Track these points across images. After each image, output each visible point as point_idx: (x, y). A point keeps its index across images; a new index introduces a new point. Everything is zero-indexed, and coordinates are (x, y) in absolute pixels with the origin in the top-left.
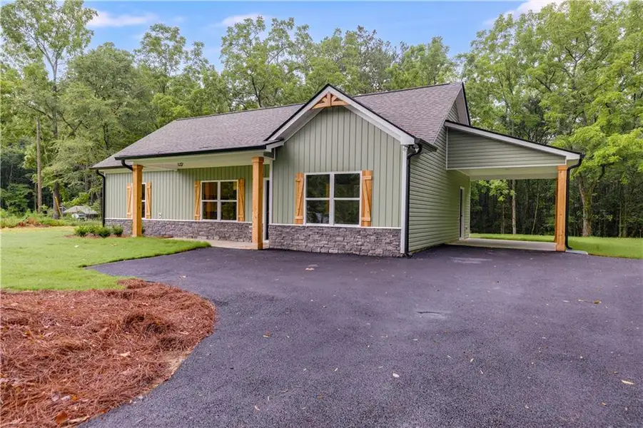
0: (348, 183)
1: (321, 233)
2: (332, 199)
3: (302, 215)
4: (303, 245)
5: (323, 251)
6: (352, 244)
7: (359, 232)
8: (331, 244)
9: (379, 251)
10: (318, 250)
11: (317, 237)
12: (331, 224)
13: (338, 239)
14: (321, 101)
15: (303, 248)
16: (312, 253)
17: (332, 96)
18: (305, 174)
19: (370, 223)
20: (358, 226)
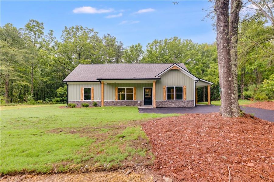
0: (179, 89)
1: (172, 102)
2: (175, 93)
3: (166, 97)
4: (166, 106)
5: (173, 107)
6: (181, 105)
7: (183, 101)
8: (175, 105)
9: (189, 106)
10: (171, 107)
11: (170, 103)
12: (175, 99)
13: (177, 103)
14: (173, 68)
15: (166, 107)
16: (169, 108)
17: (176, 66)
18: (166, 86)
19: (186, 99)
20: (183, 100)
